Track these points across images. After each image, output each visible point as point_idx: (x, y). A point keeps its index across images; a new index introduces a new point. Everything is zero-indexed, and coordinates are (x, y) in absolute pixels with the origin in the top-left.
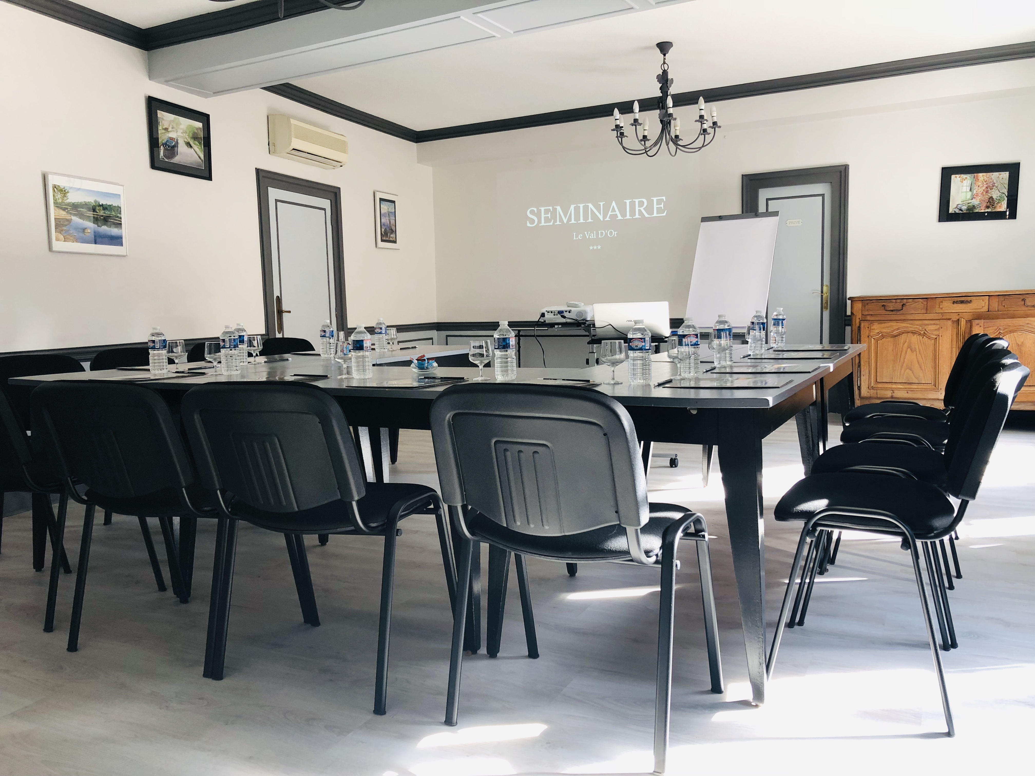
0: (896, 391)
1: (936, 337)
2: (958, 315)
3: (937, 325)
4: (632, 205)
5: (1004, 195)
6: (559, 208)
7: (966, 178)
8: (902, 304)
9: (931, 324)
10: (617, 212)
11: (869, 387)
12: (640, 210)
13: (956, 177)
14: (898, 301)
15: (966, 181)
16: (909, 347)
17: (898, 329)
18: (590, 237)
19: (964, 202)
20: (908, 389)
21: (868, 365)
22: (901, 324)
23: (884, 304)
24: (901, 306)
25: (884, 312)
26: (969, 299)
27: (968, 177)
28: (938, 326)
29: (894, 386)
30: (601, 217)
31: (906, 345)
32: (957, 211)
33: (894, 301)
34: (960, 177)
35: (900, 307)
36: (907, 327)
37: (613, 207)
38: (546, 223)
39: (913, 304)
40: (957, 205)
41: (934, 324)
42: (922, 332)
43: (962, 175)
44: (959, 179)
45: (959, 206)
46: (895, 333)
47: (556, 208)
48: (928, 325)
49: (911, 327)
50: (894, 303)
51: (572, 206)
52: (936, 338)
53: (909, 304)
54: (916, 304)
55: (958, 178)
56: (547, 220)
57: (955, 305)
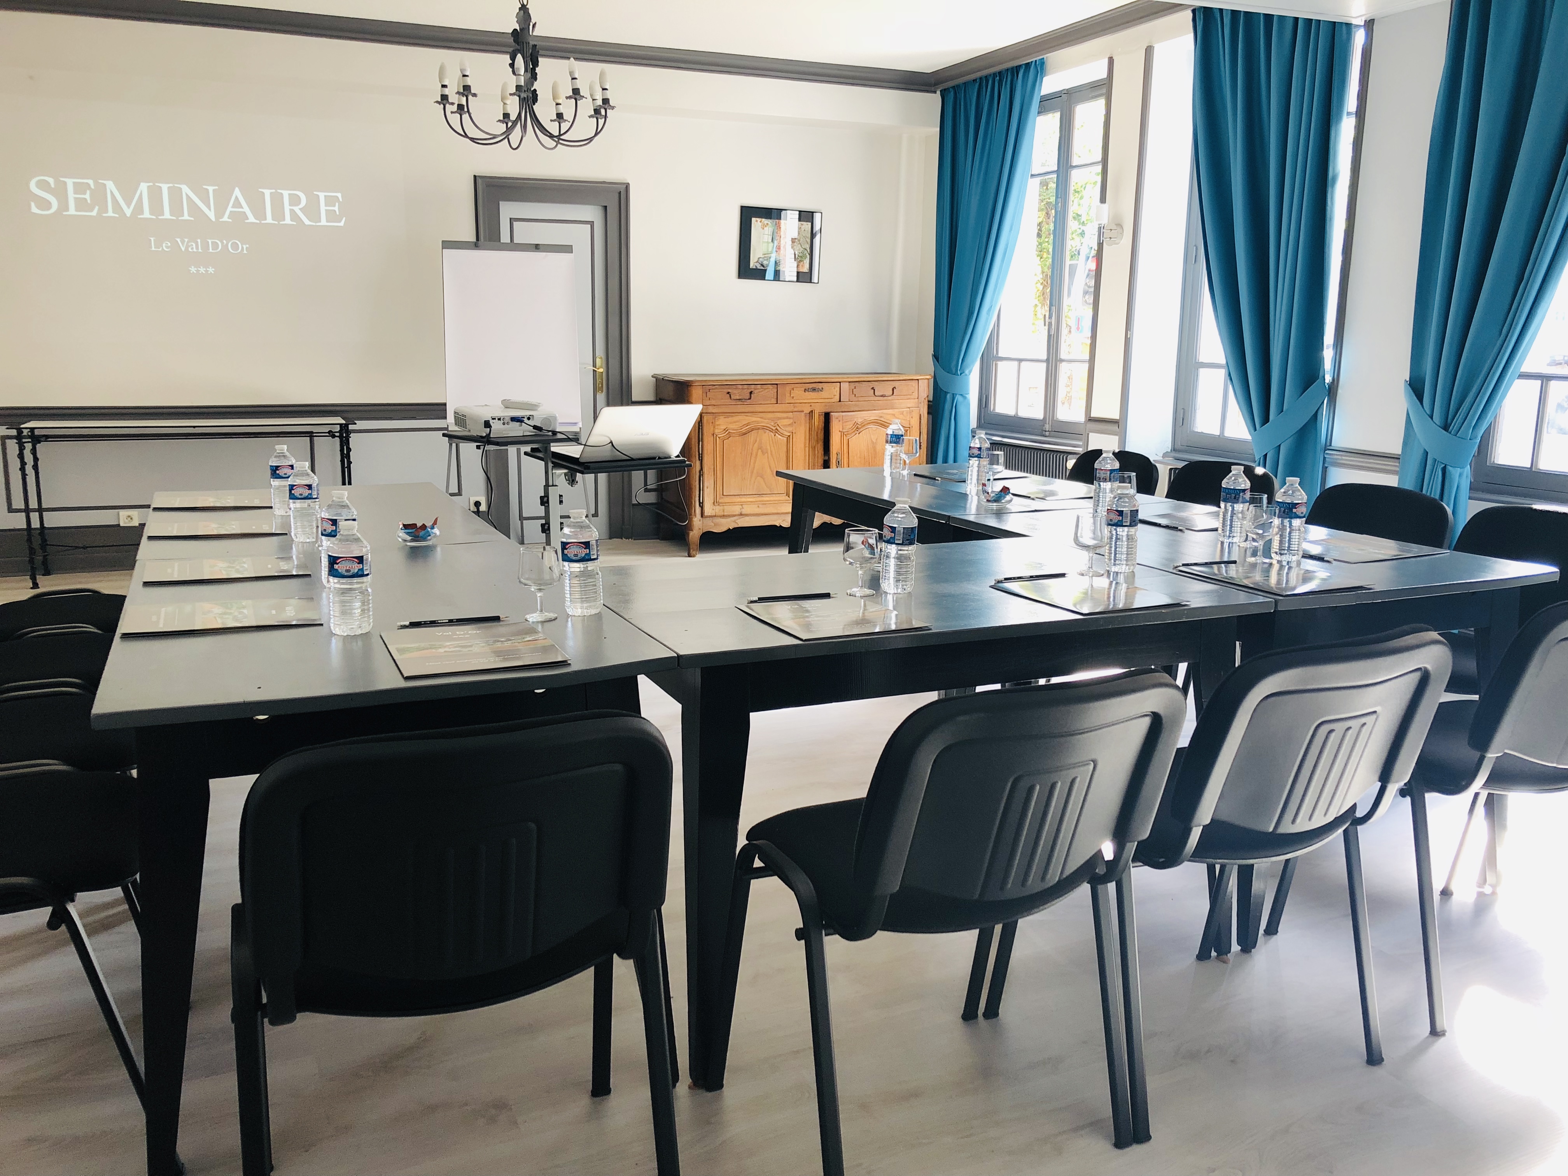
0: (746, 506)
1: (789, 434)
2: (811, 406)
3: (790, 418)
4: (277, 201)
5: (806, 252)
6: (110, 185)
7: (767, 224)
8: (750, 391)
9: (784, 418)
10: (246, 209)
11: (714, 503)
12: (293, 210)
13: (757, 221)
14: (746, 387)
15: (767, 228)
16: (760, 448)
17: (748, 424)
18: (190, 250)
19: (766, 256)
20: (759, 503)
21: (713, 473)
22: (750, 418)
23: (729, 391)
24: (749, 394)
25: (728, 401)
26: (820, 386)
27: (769, 223)
28: (791, 421)
29: (743, 500)
30: (212, 215)
31: (756, 445)
32: (759, 267)
33: (740, 387)
34: (761, 222)
35: (748, 396)
36: (758, 422)
37: (236, 197)
38: (80, 211)
39: (762, 391)
40: (759, 258)
41: (787, 418)
42: (774, 428)
43: (763, 220)
44: (760, 224)
45: (761, 259)
46: (744, 430)
47: (105, 185)
48: (780, 418)
49: (762, 422)
50: (740, 391)
51: (142, 184)
52: (789, 436)
53: (758, 391)
54: (767, 390)
55: (758, 222)
56: (81, 204)
57: (807, 393)
